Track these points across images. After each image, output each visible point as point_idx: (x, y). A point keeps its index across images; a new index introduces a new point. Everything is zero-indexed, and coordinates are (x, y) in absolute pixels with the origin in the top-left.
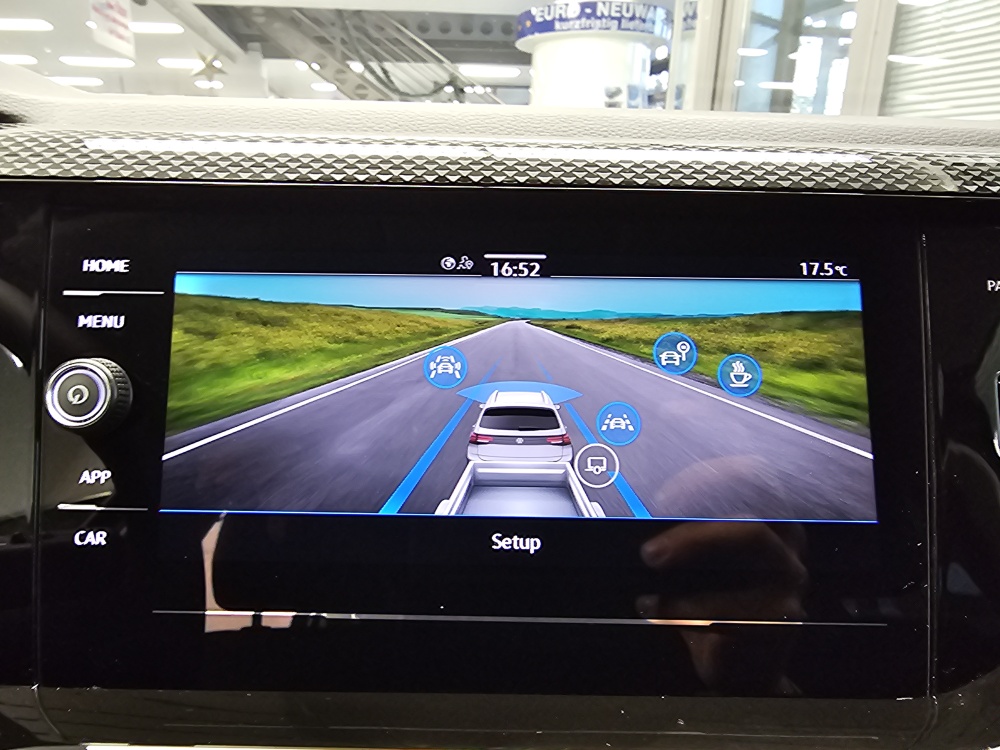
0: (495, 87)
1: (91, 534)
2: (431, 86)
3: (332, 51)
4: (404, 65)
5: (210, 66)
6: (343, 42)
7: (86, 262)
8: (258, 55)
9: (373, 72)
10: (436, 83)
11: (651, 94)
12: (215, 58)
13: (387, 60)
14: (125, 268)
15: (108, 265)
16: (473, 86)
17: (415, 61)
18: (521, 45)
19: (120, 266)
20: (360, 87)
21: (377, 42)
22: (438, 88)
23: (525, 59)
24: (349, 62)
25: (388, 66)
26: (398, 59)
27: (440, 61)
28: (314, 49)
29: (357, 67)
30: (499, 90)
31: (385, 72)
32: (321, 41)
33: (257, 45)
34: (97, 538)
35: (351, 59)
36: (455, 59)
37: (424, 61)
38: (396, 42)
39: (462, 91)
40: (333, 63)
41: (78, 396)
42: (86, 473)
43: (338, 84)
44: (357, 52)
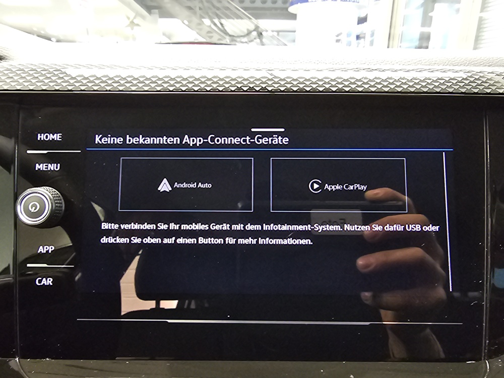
0: (278, 32)
1: (44, 279)
2: (246, 32)
3: (195, 13)
4: (231, 20)
5: (132, 22)
6: (200, 9)
7: (39, 135)
8: (157, 16)
9: (215, 24)
10: (248, 30)
11: (358, 34)
12: (135, 18)
13: (222, 18)
14: (60, 138)
15: (51, 137)
16: (267, 31)
17: (237, 19)
18: (292, 9)
19: (57, 137)
20: (209, 32)
21: (218, 9)
22: (249, 33)
23: (293, 17)
24: (203, 20)
25: (223, 21)
26: (228, 17)
27: (250, 18)
28: (186, 13)
29: (207, 22)
30: (280, 33)
31: (222, 24)
32: (190, 8)
33: (157, 11)
34: (48, 282)
35: (204, 18)
36: (257, 17)
37: (242, 18)
38: (227, 9)
39: (261, 34)
40: (195, 20)
41: (34, 208)
42: (41, 247)
43: (198, 31)
44: (207, 14)
